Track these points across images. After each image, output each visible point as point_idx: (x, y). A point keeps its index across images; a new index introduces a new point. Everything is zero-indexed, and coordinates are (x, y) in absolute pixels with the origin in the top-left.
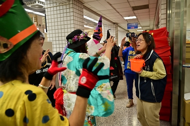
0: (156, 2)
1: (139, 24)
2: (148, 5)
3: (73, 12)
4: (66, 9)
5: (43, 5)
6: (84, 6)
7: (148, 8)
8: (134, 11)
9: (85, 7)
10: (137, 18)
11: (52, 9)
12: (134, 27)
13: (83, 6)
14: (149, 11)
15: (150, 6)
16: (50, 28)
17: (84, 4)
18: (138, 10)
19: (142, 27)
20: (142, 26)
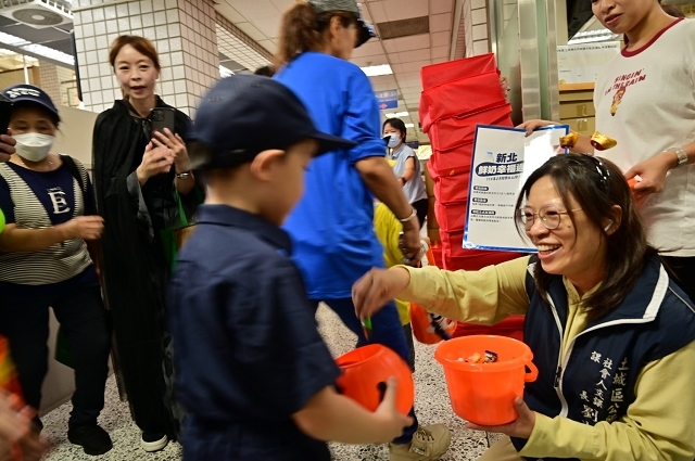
0: (449, 8)
1: (401, 98)
2: (427, 17)
3: (179, 22)
4: (153, 12)
5: (61, 12)
6: (216, 12)
7: (427, 31)
8: (385, 41)
9: (219, 18)
10: (394, 74)
11: (99, 14)
12: (386, 103)
13: (213, 15)
14: (431, 42)
15: (434, 24)
16: (95, 84)
17: (216, 7)
18: (396, 40)
19: (409, 110)
20: (409, 107)
